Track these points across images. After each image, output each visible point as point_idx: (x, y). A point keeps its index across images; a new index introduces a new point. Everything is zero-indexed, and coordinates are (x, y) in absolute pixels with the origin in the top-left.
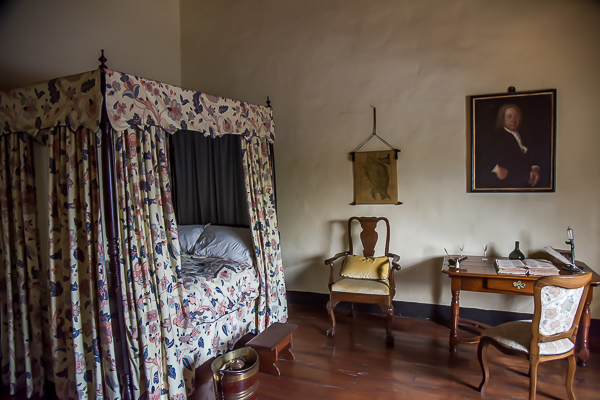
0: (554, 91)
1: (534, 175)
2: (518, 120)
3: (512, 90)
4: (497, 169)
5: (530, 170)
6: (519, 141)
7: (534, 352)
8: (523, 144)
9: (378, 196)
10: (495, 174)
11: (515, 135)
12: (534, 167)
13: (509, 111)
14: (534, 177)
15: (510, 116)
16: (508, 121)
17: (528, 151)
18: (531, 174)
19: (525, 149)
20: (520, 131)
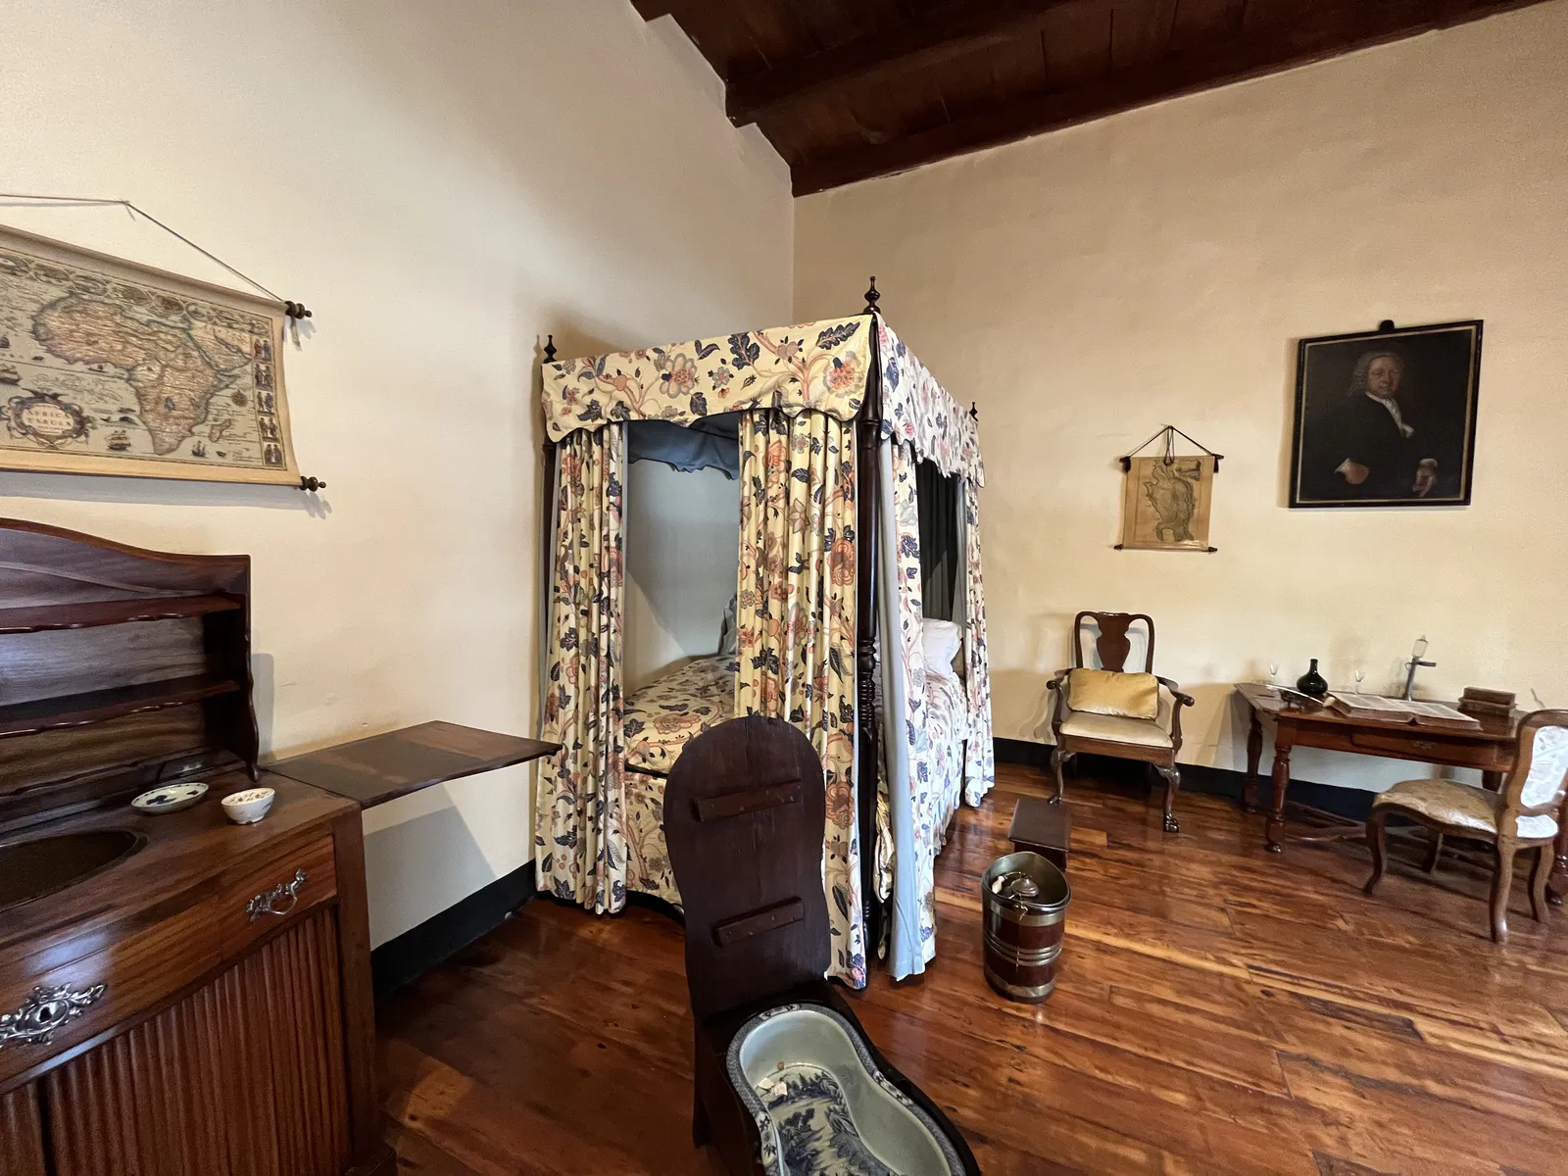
0: (1479, 324)
1: (1425, 472)
2: (1396, 378)
3: (1387, 326)
4: (1346, 467)
5: (1418, 466)
6: (1396, 415)
7: (1506, 831)
8: (1405, 420)
9: (1169, 534)
10: (1342, 475)
11: (1388, 404)
12: (1425, 461)
13: (1379, 364)
14: (1425, 478)
15: (1380, 373)
16: (1375, 382)
17: (1414, 435)
18: (1419, 473)
19: (1409, 430)
20: (1397, 397)
